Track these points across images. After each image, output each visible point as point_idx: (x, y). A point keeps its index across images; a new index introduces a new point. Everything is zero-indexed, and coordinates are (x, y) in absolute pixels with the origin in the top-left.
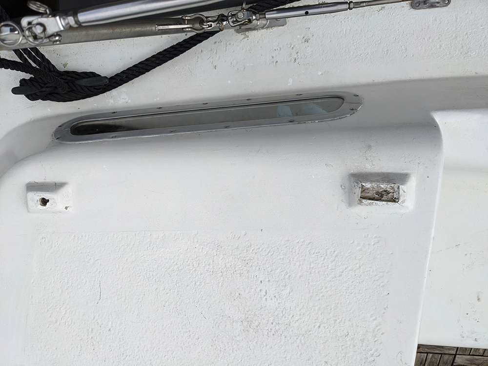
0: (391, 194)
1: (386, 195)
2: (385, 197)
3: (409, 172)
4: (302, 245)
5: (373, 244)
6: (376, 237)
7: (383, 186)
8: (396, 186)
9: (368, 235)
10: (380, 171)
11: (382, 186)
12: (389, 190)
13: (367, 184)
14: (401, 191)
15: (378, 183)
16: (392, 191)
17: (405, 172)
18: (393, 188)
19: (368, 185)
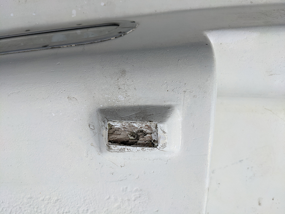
0: (148, 135)
1: (143, 137)
2: (141, 140)
3: (172, 103)
4: (48, 203)
5: (133, 199)
6: (137, 190)
7: (137, 125)
8: (153, 125)
9: (127, 188)
10: (136, 104)
11: (134, 124)
12: (145, 130)
13: (116, 123)
14: (160, 132)
15: (130, 122)
16: (148, 131)
17: (167, 103)
18: (149, 127)
19: (117, 125)
